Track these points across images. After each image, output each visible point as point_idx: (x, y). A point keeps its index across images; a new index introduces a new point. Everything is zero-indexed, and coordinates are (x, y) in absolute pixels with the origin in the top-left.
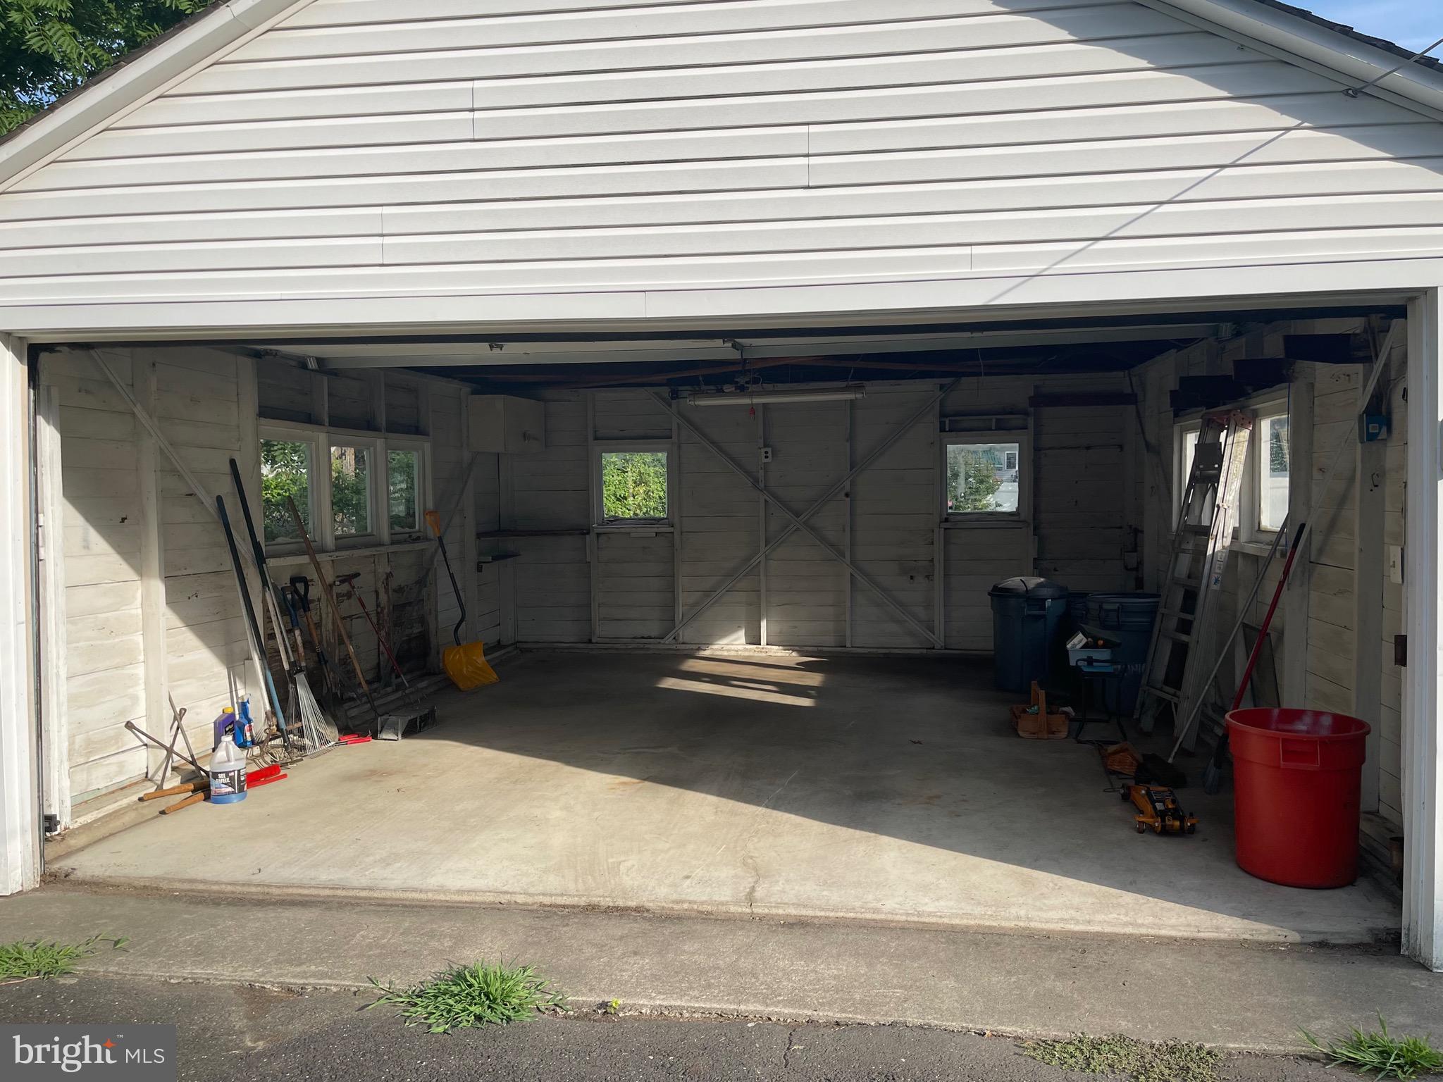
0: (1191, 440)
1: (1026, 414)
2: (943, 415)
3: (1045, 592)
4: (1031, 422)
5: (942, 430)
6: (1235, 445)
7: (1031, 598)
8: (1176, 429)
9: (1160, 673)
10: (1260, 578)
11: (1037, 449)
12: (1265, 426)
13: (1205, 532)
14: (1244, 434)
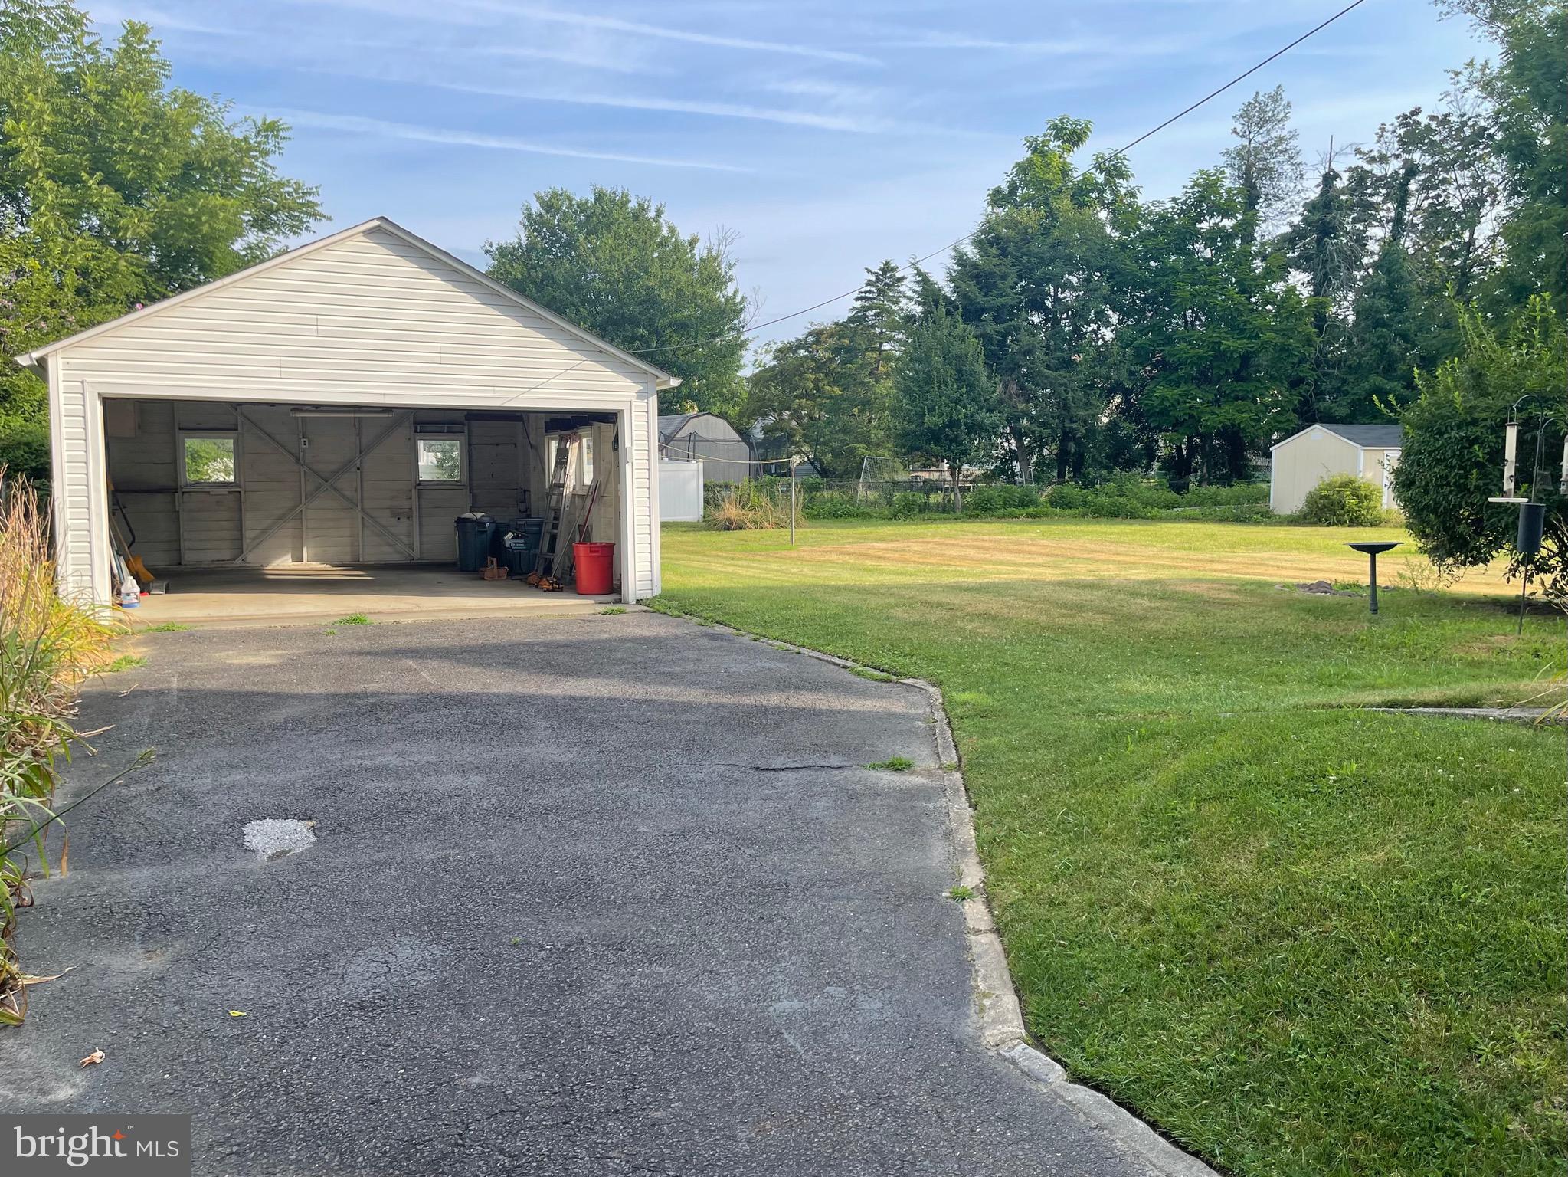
0: (554, 445)
1: (463, 424)
2: (415, 423)
3: (486, 519)
4: (466, 428)
5: (416, 431)
6: (572, 448)
7: (480, 523)
8: (546, 438)
9: (545, 549)
10: (584, 501)
11: (470, 445)
12: (584, 441)
13: (562, 486)
14: (576, 444)
